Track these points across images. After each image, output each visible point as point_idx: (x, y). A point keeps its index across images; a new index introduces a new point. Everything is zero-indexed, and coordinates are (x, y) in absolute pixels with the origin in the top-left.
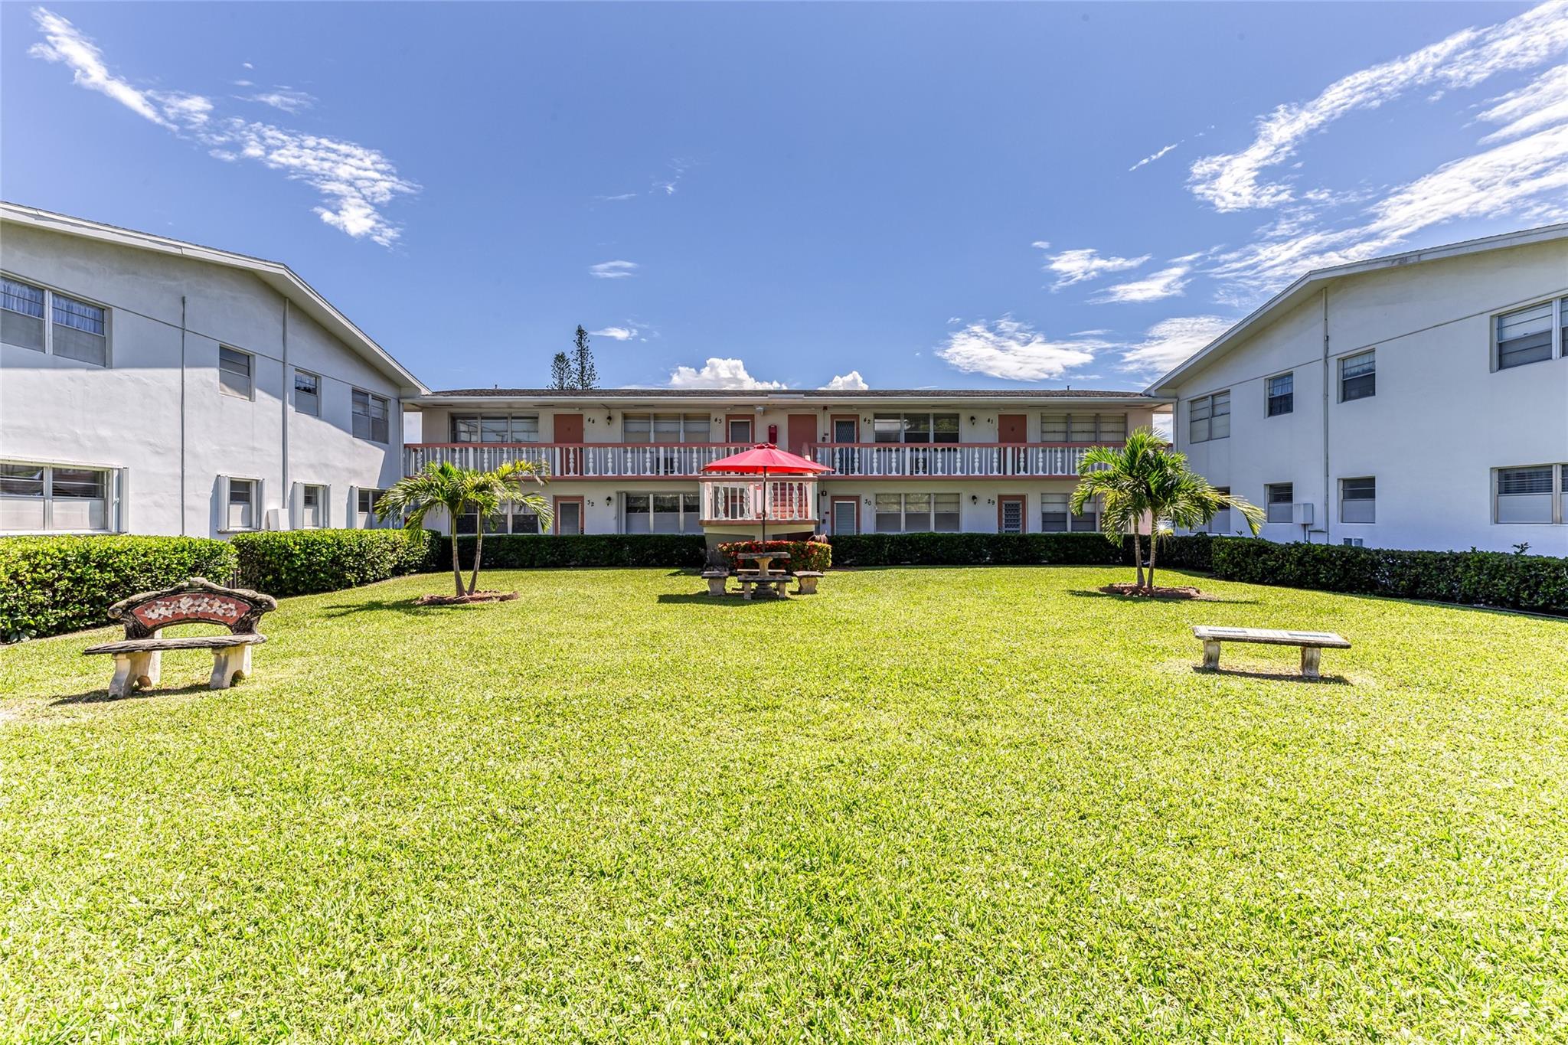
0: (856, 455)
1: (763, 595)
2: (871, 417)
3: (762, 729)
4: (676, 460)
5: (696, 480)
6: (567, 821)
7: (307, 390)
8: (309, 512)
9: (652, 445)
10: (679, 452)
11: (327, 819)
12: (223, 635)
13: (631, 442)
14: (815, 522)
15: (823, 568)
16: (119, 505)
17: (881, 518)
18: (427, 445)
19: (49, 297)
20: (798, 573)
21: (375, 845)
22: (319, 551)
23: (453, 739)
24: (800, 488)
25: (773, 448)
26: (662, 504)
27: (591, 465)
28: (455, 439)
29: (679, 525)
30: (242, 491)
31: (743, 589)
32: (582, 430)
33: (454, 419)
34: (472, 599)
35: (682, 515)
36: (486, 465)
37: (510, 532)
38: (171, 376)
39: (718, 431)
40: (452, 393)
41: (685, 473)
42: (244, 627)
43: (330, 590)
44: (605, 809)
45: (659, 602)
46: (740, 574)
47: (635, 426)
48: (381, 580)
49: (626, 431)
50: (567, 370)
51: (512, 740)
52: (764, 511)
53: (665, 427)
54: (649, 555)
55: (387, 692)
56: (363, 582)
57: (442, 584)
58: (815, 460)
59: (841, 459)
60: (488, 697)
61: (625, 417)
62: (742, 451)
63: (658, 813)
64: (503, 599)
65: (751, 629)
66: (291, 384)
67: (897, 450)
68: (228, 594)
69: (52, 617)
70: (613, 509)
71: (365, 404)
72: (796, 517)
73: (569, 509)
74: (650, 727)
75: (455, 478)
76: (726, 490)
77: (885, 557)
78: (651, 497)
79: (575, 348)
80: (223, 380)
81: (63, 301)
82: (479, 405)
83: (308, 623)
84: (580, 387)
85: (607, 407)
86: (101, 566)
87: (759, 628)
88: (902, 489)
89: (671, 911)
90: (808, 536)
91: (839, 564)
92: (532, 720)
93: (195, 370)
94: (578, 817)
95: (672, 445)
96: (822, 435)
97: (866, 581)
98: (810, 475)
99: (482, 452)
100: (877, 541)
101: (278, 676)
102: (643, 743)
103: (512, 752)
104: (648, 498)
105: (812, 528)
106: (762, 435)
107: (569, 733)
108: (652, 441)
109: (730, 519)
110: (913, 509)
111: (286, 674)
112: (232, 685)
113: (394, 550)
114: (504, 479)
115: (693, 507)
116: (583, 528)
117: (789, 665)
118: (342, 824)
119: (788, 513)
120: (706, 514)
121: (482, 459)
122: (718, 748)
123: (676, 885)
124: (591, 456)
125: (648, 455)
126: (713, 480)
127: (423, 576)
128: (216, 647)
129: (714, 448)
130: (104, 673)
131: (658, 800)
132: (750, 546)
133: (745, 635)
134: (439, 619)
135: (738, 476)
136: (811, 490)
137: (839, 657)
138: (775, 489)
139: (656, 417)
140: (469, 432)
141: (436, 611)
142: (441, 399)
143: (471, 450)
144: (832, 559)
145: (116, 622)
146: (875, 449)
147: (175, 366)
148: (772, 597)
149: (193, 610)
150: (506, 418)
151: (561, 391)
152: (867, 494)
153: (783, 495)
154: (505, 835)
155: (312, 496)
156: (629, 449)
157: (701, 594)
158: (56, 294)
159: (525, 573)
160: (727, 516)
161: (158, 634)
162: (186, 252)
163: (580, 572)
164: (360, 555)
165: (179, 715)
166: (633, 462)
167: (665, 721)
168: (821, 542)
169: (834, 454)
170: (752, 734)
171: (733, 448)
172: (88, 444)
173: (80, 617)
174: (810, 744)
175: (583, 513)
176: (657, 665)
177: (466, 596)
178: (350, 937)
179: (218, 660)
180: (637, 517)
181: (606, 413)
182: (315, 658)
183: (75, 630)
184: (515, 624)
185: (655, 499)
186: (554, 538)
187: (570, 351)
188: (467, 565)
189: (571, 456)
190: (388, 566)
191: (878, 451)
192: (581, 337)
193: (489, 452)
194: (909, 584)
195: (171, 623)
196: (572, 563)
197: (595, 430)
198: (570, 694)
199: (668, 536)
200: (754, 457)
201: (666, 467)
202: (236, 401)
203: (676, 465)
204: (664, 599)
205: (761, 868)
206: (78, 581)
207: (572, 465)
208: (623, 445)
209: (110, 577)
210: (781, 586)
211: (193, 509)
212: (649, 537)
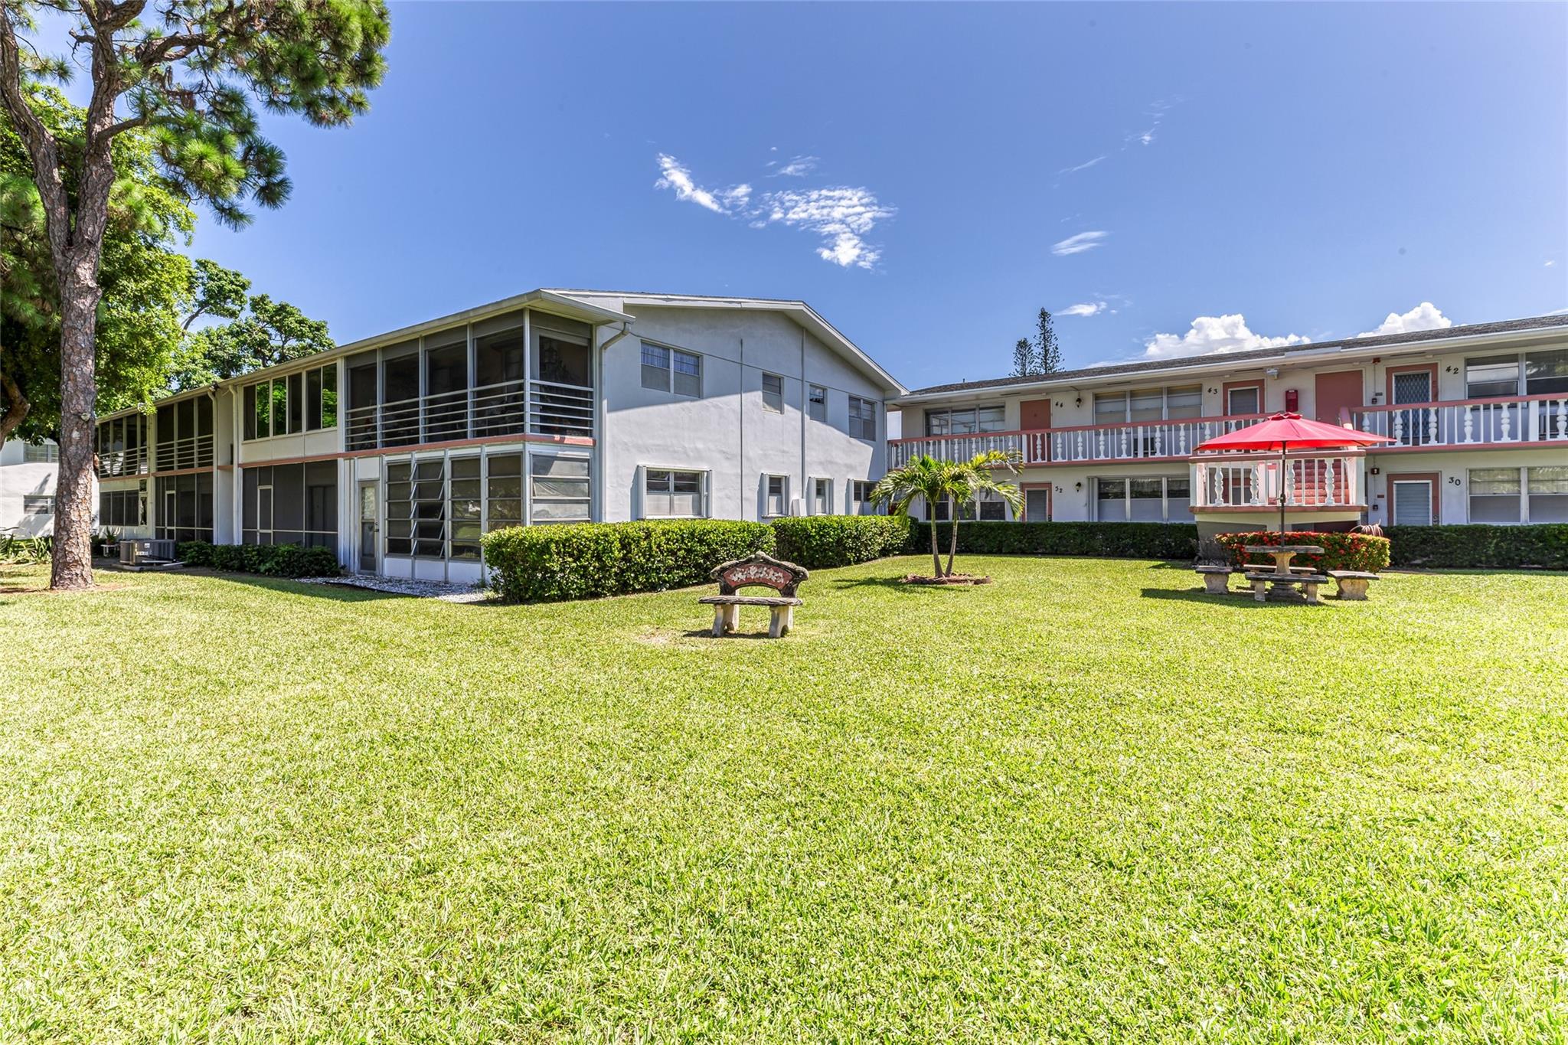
0: (1432, 418)
1: (1281, 596)
2: (1461, 365)
3: (1300, 756)
4: (1158, 440)
5: (1185, 461)
6: (1067, 805)
7: (818, 401)
8: (819, 501)
9: (1127, 425)
10: (1162, 430)
11: (860, 753)
12: (776, 596)
13: (1104, 424)
14: (1362, 509)
15: (1376, 567)
16: (707, 497)
17: (1477, 504)
18: (906, 439)
19: (672, 353)
20: (1337, 573)
21: (899, 783)
22: (828, 533)
23: (949, 706)
24: (1337, 465)
25: (1297, 418)
26: (1140, 489)
27: (1059, 450)
28: (928, 433)
29: (1164, 512)
30: (777, 486)
31: (1253, 588)
32: (1049, 415)
33: (928, 414)
34: (950, 581)
35: (1165, 501)
36: (956, 456)
37: (978, 519)
38: (734, 399)
39: (1212, 404)
40: (927, 391)
41: (1170, 453)
42: (788, 591)
43: (835, 566)
44: (1106, 802)
45: (1144, 595)
46: (1248, 570)
47: (1107, 406)
48: (871, 559)
49: (1097, 412)
50: (1029, 356)
51: (1003, 716)
52: (1283, 495)
53: (1143, 404)
54: (1126, 545)
55: (891, 656)
56: (859, 561)
57: (922, 566)
58: (1359, 427)
59: (1405, 426)
60: (976, 673)
61: (1097, 397)
62: (1247, 425)
63: (1167, 820)
64: (977, 582)
65: (1269, 636)
66: (807, 397)
67: (1513, 406)
68: (779, 565)
69: (677, 575)
70: (1083, 496)
71: (858, 408)
72: (1331, 501)
73: (1037, 496)
74: (1146, 729)
75: (934, 470)
76: (1225, 471)
77: (1488, 557)
78: (1128, 482)
79: (1038, 332)
80: (765, 400)
81: (679, 355)
82: (949, 400)
83: (824, 591)
84: (1043, 371)
85: (1076, 388)
86: (701, 541)
87: (1280, 636)
88: (1523, 461)
89: (1195, 927)
90: (1350, 526)
91: (1400, 563)
92: (1019, 700)
93: (749, 394)
94: (1079, 803)
95: (1152, 424)
96: (1372, 396)
97: (1453, 589)
98: (1354, 448)
99: (953, 443)
100: (1474, 533)
101: (811, 633)
102: (1141, 743)
103: (1004, 727)
104: (1123, 483)
105: (1357, 516)
106: (1274, 400)
107: (1058, 719)
108: (1129, 420)
109: (1231, 504)
110: (1544, 489)
111: (816, 632)
112: (782, 636)
113: (881, 534)
114: (978, 469)
115: (1180, 491)
116: (1050, 516)
117: (1331, 684)
118: (872, 759)
119: (1317, 498)
120: (1198, 499)
121: (953, 450)
122: (1236, 766)
123: (1199, 901)
124: (1059, 441)
125: (1124, 436)
126: (1207, 460)
127: (906, 557)
128: (773, 605)
129: (1207, 424)
130: (708, 618)
131: (1167, 807)
132: (1261, 538)
133: (1262, 643)
134: (923, 597)
135: (1242, 454)
136: (1354, 470)
137: (1414, 685)
138: (1297, 467)
139: (1133, 394)
140: (940, 426)
141: (920, 589)
142: (918, 397)
143: (943, 442)
144: (1391, 557)
145: (715, 581)
146: (1468, 408)
147: (736, 393)
148: (1296, 600)
149: (758, 576)
150: (974, 410)
151: (1025, 378)
152: (1451, 470)
153: (1309, 475)
154: (1009, 803)
155: (822, 488)
156: (1102, 431)
157: (1194, 590)
158: (676, 351)
159: (994, 559)
160: (1226, 500)
161: (738, 592)
162: (744, 305)
163: (1050, 561)
164: (857, 538)
165: (753, 653)
166: (1106, 445)
167: (1166, 725)
168: (1373, 533)
169: (1391, 420)
170: (1284, 760)
171: (1233, 422)
172: (691, 454)
173: (689, 577)
174: (1375, 787)
175: (1050, 500)
176: (1148, 664)
177: (944, 578)
178: (891, 853)
179: (773, 615)
180: (1111, 503)
181: (1075, 395)
182: (834, 622)
183: (687, 586)
184: (992, 606)
185: (1132, 484)
186: (1022, 525)
187: (1033, 335)
188: (944, 549)
189: (1039, 442)
190: (878, 548)
191: (1475, 409)
192: (1044, 320)
193: (959, 443)
194: (1541, 597)
195: (745, 585)
196: (1040, 551)
197: (1064, 414)
198: (1055, 681)
199: (1148, 525)
200: (1268, 430)
201: (1146, 448)
202: (773, 414)
203: (1158, 445)
204: (1148, 593)
205: (1314, 916)
206: (689, 551)
207: (1039, 452)
208: (1095, 428)
209: (705, 549)
210: (1311, 588)
211: (747, 499)
212: (1126, 525)
